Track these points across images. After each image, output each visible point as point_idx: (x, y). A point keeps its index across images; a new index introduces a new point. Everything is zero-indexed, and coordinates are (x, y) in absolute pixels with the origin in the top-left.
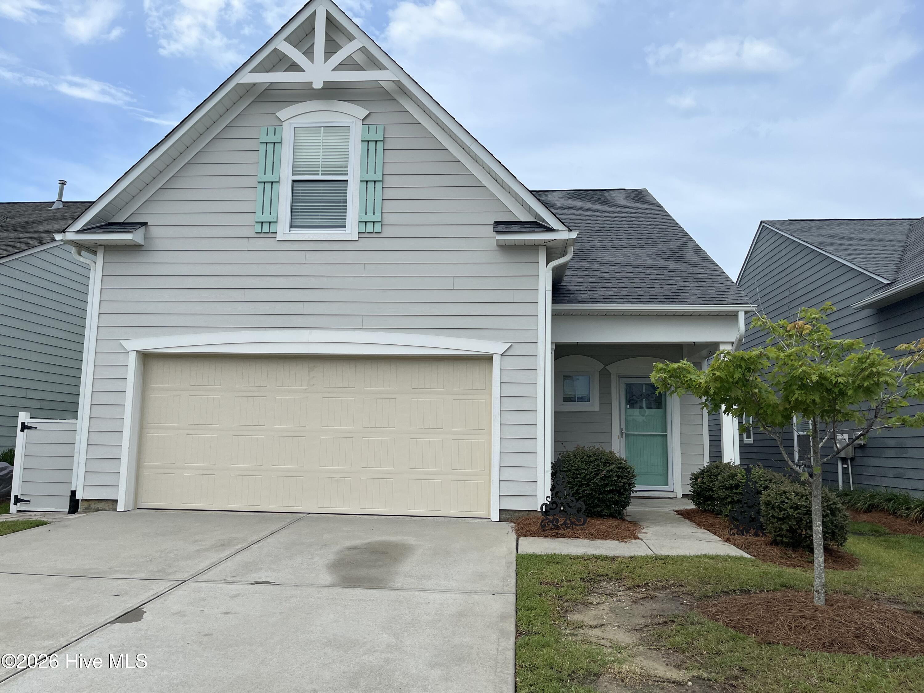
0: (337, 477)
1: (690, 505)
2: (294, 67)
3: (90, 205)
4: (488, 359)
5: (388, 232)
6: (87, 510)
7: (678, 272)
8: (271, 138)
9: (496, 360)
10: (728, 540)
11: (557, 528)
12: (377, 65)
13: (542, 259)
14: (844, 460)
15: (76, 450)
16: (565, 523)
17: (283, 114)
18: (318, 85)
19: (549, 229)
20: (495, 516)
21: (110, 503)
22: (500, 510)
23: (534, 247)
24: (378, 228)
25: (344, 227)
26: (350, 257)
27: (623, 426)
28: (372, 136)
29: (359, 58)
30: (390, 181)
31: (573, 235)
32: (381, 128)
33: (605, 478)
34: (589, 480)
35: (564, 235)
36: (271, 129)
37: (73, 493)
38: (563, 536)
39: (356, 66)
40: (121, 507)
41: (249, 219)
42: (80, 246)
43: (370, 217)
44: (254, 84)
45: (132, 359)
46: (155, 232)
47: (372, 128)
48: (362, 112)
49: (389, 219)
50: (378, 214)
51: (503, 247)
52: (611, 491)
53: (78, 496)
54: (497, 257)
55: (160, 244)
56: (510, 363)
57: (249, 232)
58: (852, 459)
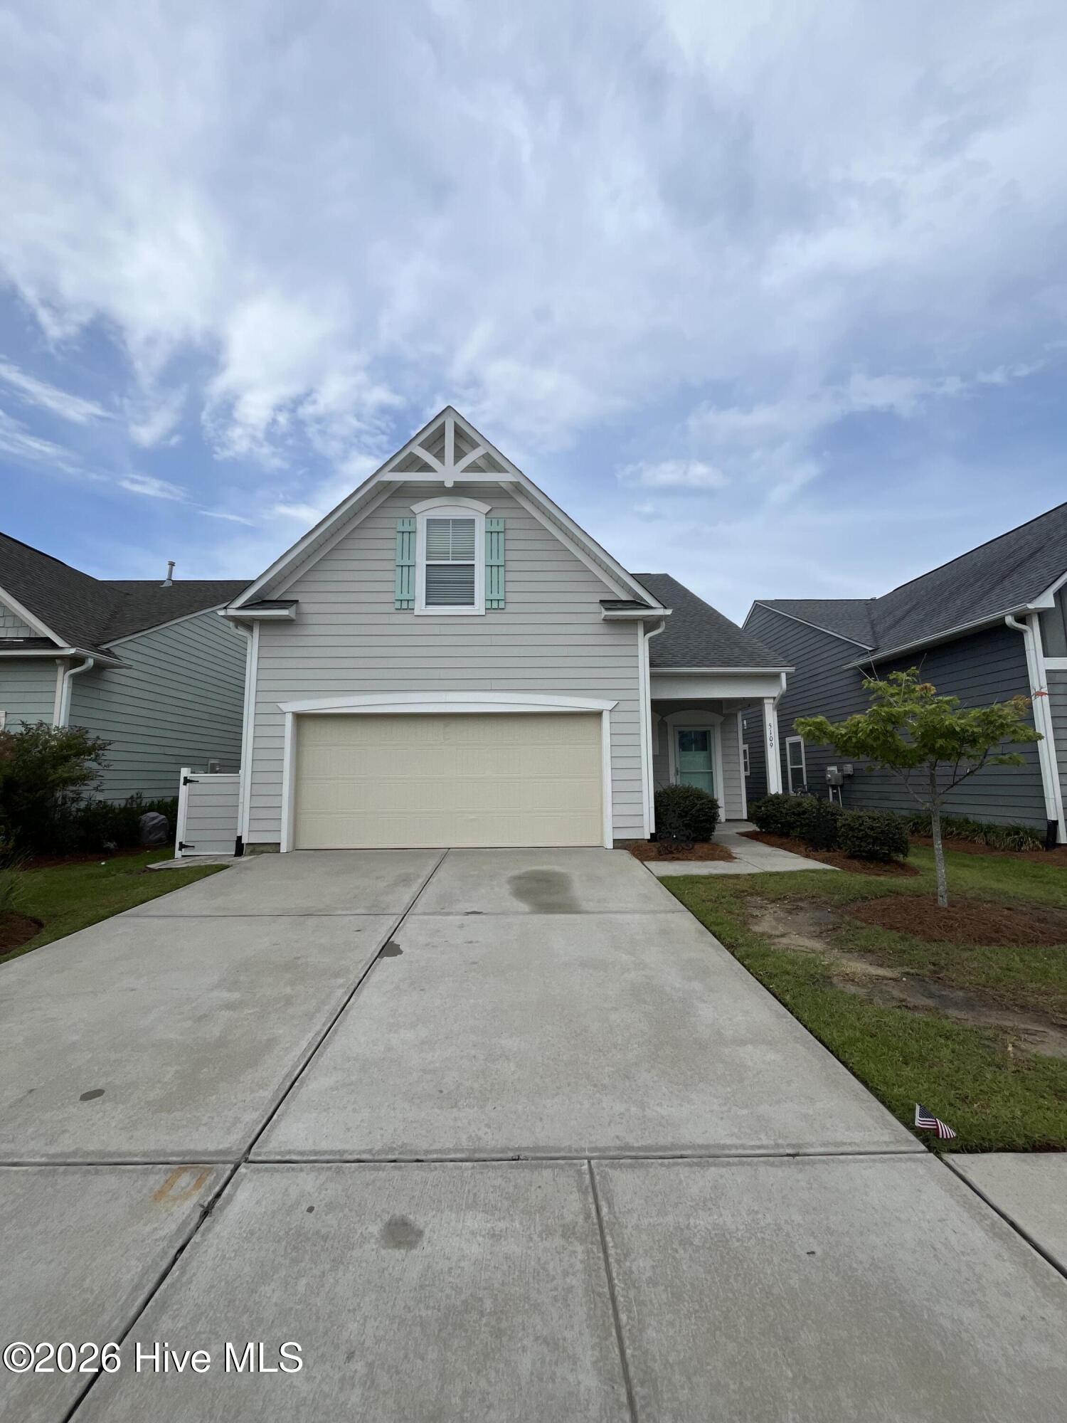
0: (472, 817)
1: (752, 827)
2: (426, 468)
3: (250, 583)
4: (598, 715)
5: (510, 608)
6: (252, 853)
7: (723, 641)
8: (407, 528)
9: (606, 716)
10: (807, 856)
11: (671, 852)
12: (500, 469)
13: (641, 632)
14: (834, 787)
15: (241, 800)
16: (677, 849)
17: (416, 508)
18: (449, 484)
19: (649, 607)
20: (610, 845)
21: (274, 847)
22: (614, 840)
23: (633, 622)
24: (502, 605)
25: (473, 604)
26: (480, 629)
27: (678, 766)
28: (495, 528)
29: (481, 463)
30: (511, 566)
31: (669, 612)
32: (501, 522)
33: (698, 811)
34: (687, 813)
35: (660, 612)
36: (406, 521)
37: (240, 838)
38: (678, 859)
39: (481, 470)
40: (283, 849)
41: (390, 598)
42: (239, 622)
43: (495, 596)
44: (390, 482)
45: (289, 720)
46: (305, 608)
47: (495, 521)
48: (487, 508)
49: (510, 597)
50: (502, 593)
51: (608, 621)
52: (703, 821)
53: (244, 841)
54: (603, 629)
55: (311, 619)
56: (618, 717)
57: (390, 608)
58: (842, 786)
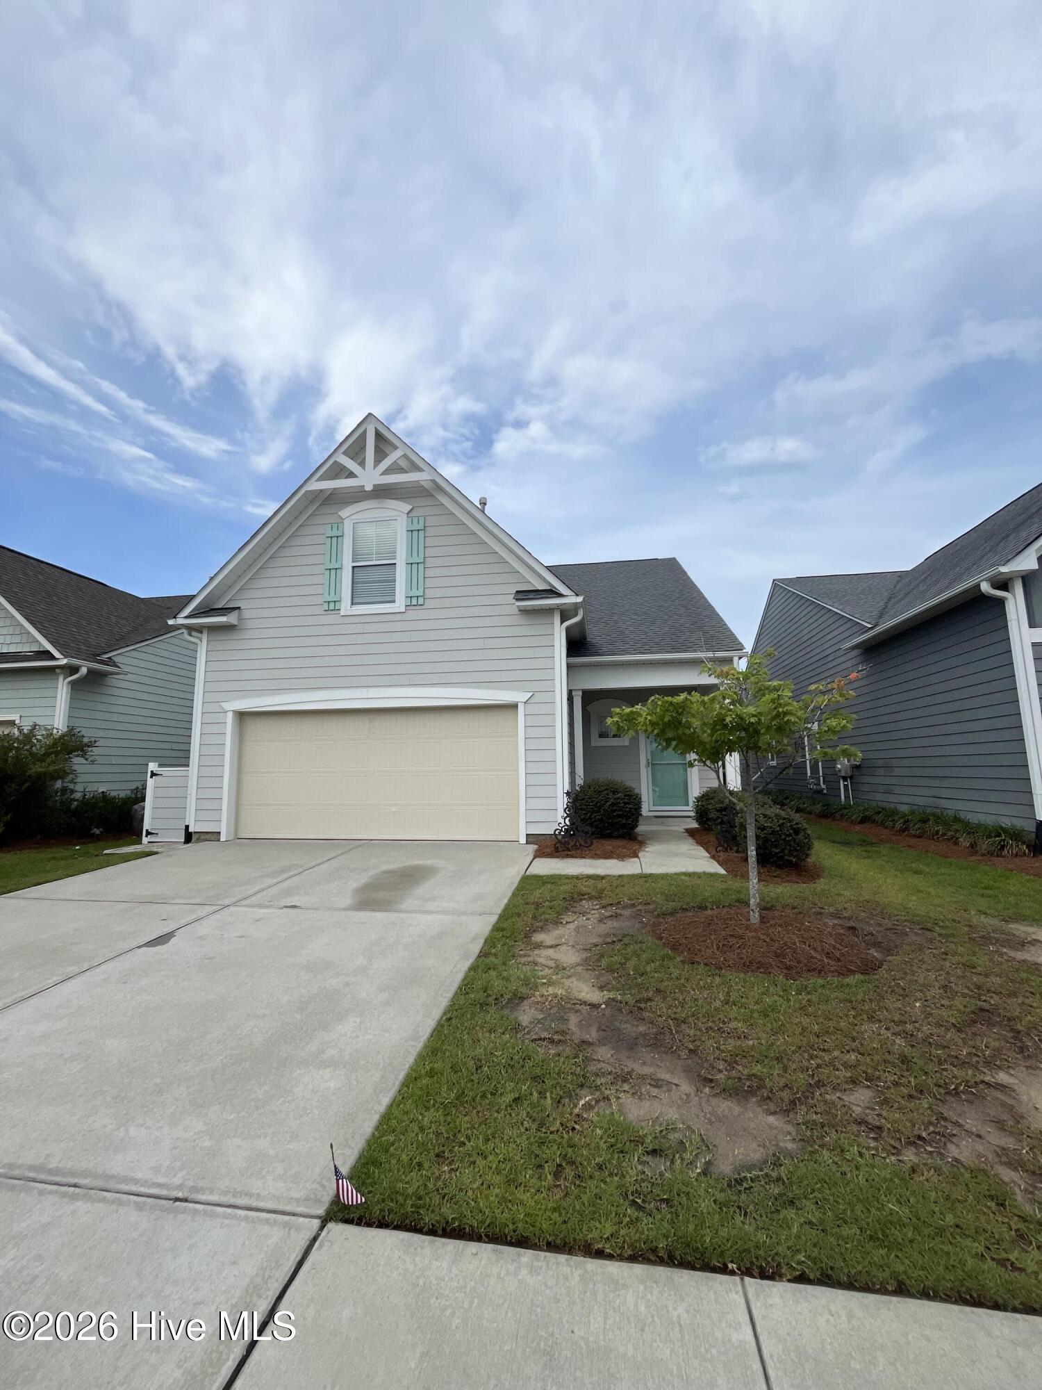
0: (394, 809)
1: (695, 825)
2: (351, 475)
3: (192, 597)
4: (514, 707)
5: (428, 604)
6: (198, 840)
8: (335, 533)
9: (521, 707)
10: (713, 857)
11: (568, 850)
12: (418, 469)
13: (557, 619)
14: (845, 779)
15: (189, 793)
16: (575, 845)
17: (344, 513)
18: (369, 488)
19: (560, 595)
20: (523, 840)
21: (215, 835)
22: (527, 835)
23: (549, 611)
24: (421, 601)
25: (394, 602)
26: (400, 626)
27: (649, 757)
28: (416, 526)
29: (403, 464)
30: (429, 562)
31: (580, 599)
32: (422, 520)
33: (613, 805)
34: (600, 807)
35: (572, 599)
36: (335, 526)
37: (187, 827)
38: (573, 857)
39: (401, 470)
40: (223, 838)
41: (320, 600)
42: (190, 629)
43: (415, 593)
44: (321, 491)
45: (230, 715)
46: (246, 614)
47: (415, 520)
48: (408, 507)
49: (429, 593)
50: (421, 590)
51: (525, 612)
52: (619, 816)
53: (191, 830)
54: (520, 620)
55: (250, 624)
56: (532, 709)
57: (320, 610)
58: (851, 778)
